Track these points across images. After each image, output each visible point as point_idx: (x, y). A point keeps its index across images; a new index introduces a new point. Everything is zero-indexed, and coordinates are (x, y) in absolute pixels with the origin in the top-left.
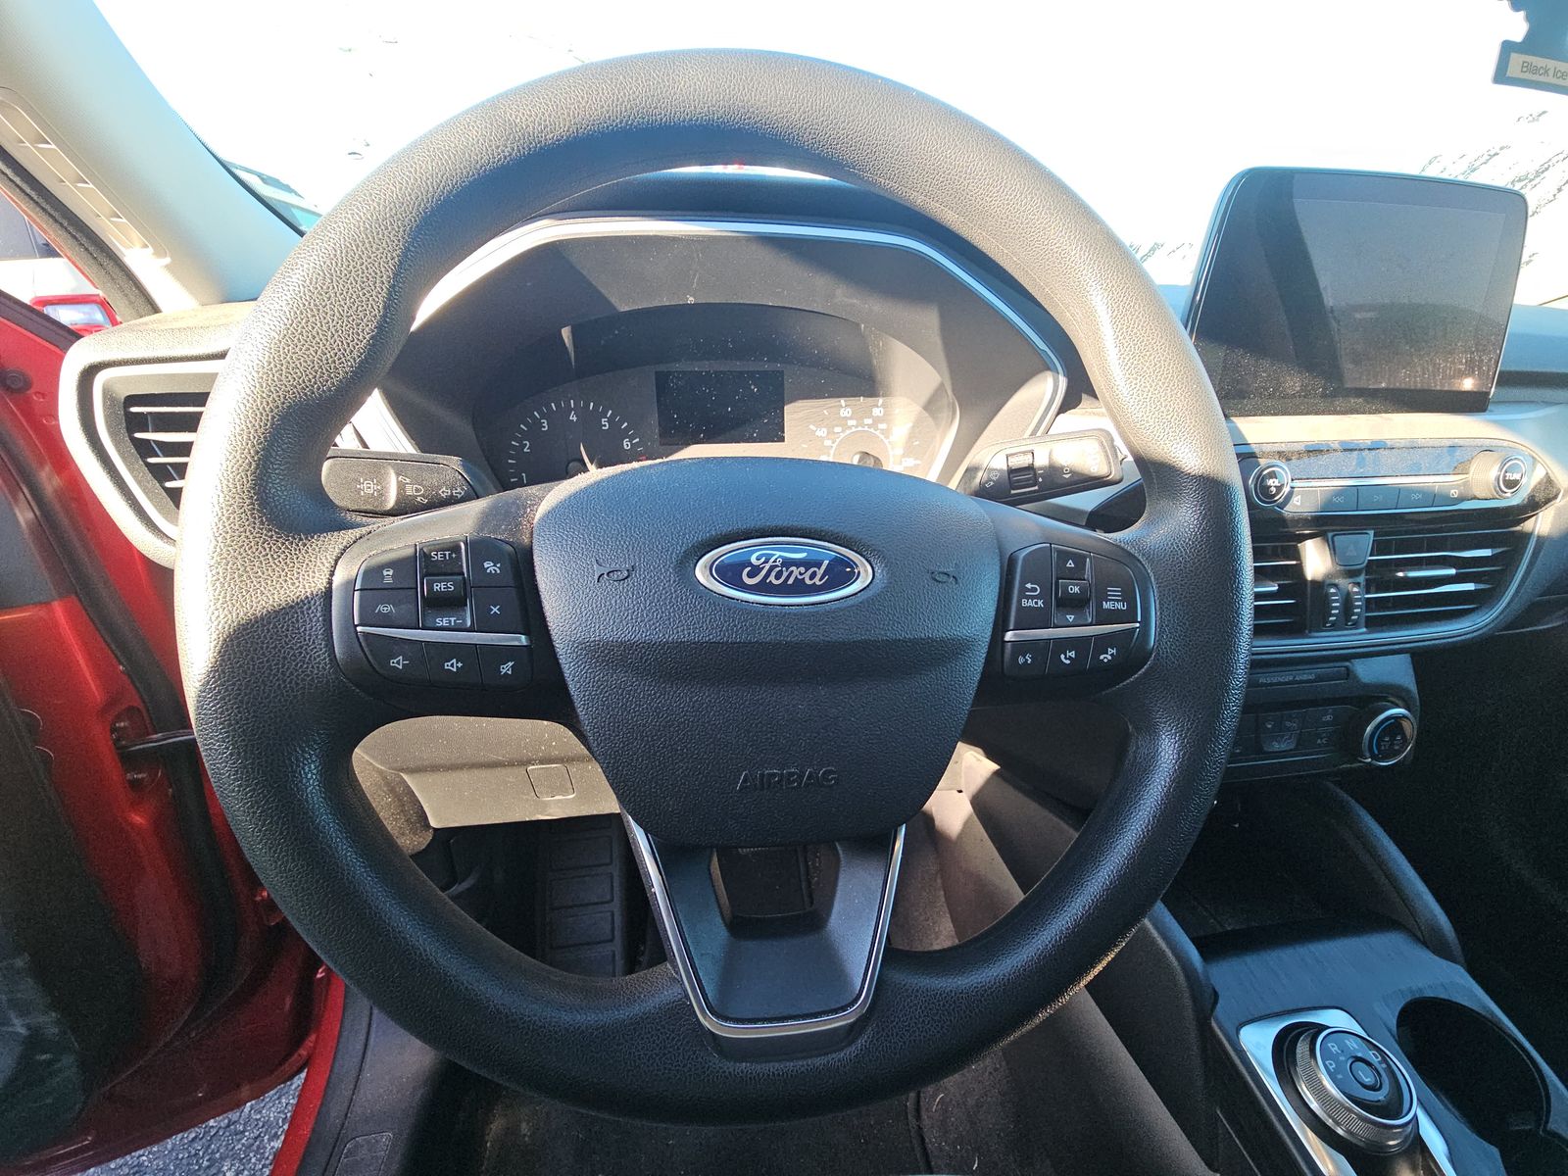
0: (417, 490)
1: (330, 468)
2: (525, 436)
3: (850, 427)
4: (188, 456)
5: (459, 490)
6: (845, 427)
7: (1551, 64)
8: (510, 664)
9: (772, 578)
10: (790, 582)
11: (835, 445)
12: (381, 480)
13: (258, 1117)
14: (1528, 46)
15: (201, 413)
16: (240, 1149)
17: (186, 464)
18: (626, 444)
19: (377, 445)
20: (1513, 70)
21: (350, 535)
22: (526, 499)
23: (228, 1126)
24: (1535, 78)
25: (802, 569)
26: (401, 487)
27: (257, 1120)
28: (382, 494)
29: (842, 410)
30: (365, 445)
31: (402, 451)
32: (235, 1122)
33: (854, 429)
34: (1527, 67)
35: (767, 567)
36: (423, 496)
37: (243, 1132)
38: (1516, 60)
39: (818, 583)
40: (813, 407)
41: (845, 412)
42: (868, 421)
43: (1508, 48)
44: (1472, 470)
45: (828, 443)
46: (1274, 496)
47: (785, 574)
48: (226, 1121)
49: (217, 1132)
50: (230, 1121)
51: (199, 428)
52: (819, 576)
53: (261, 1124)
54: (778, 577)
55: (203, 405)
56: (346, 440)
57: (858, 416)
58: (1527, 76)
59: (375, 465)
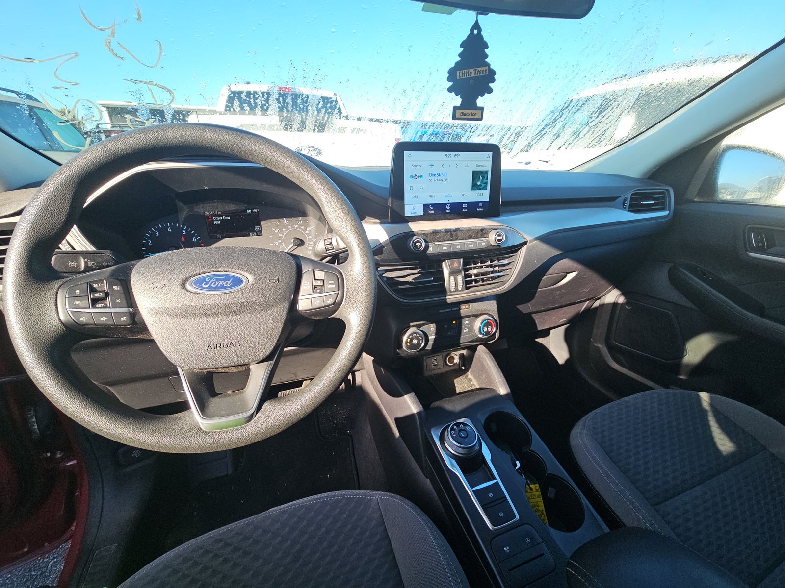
0: (93, 264)
1: (56, 258)
2: (149, 238)
3: (295, 228)
4: (5, 255)
5: (111, 263)
6: (287, 229)
7: (470, 111)
8: (125, 317)
9: (213, 285)
10: (219, 286)
11: (283, 236)
12: (78, 261)
13: (56, 569)
14: (462, 107)
15: (10, 238)
16: (49, 583)
17: (4, 258)
18: (194, 239)
19: (78, 248)
20: (458, 115)
21: (64, 280)
22: (130, 266)
23: (42, 574)
24: (466, 117)
25: (223, 282)
26: (86, 263)
27: (55, 570)
28: (79, 266)
29: (285, 222)
30: (73, 248)
31: (90, 250)
32: (45, 572)
33: (291, 229)
34: (462, 114)
35: (211, 281)
36: (95, 266)
37: (49, 576)
38: (458, 112)
39: (228, 285)
40: (272, 222)
41: (286, 223)
42: (296, 226)
43: (455, 108)
44: (489, 236)
45: (280, 235)
46: (419, 248)
47: (217, 283)
48: (40, 572)
49: (37, 577)
50: (42, 571)
51: (10, 243)
52: (229, 283)
53: (57, 572)
54: (214, 284)
55: (11, 235)
56: (64, 247)
57: (292, 224)
58: (463, 117)
59: (74, 256)
